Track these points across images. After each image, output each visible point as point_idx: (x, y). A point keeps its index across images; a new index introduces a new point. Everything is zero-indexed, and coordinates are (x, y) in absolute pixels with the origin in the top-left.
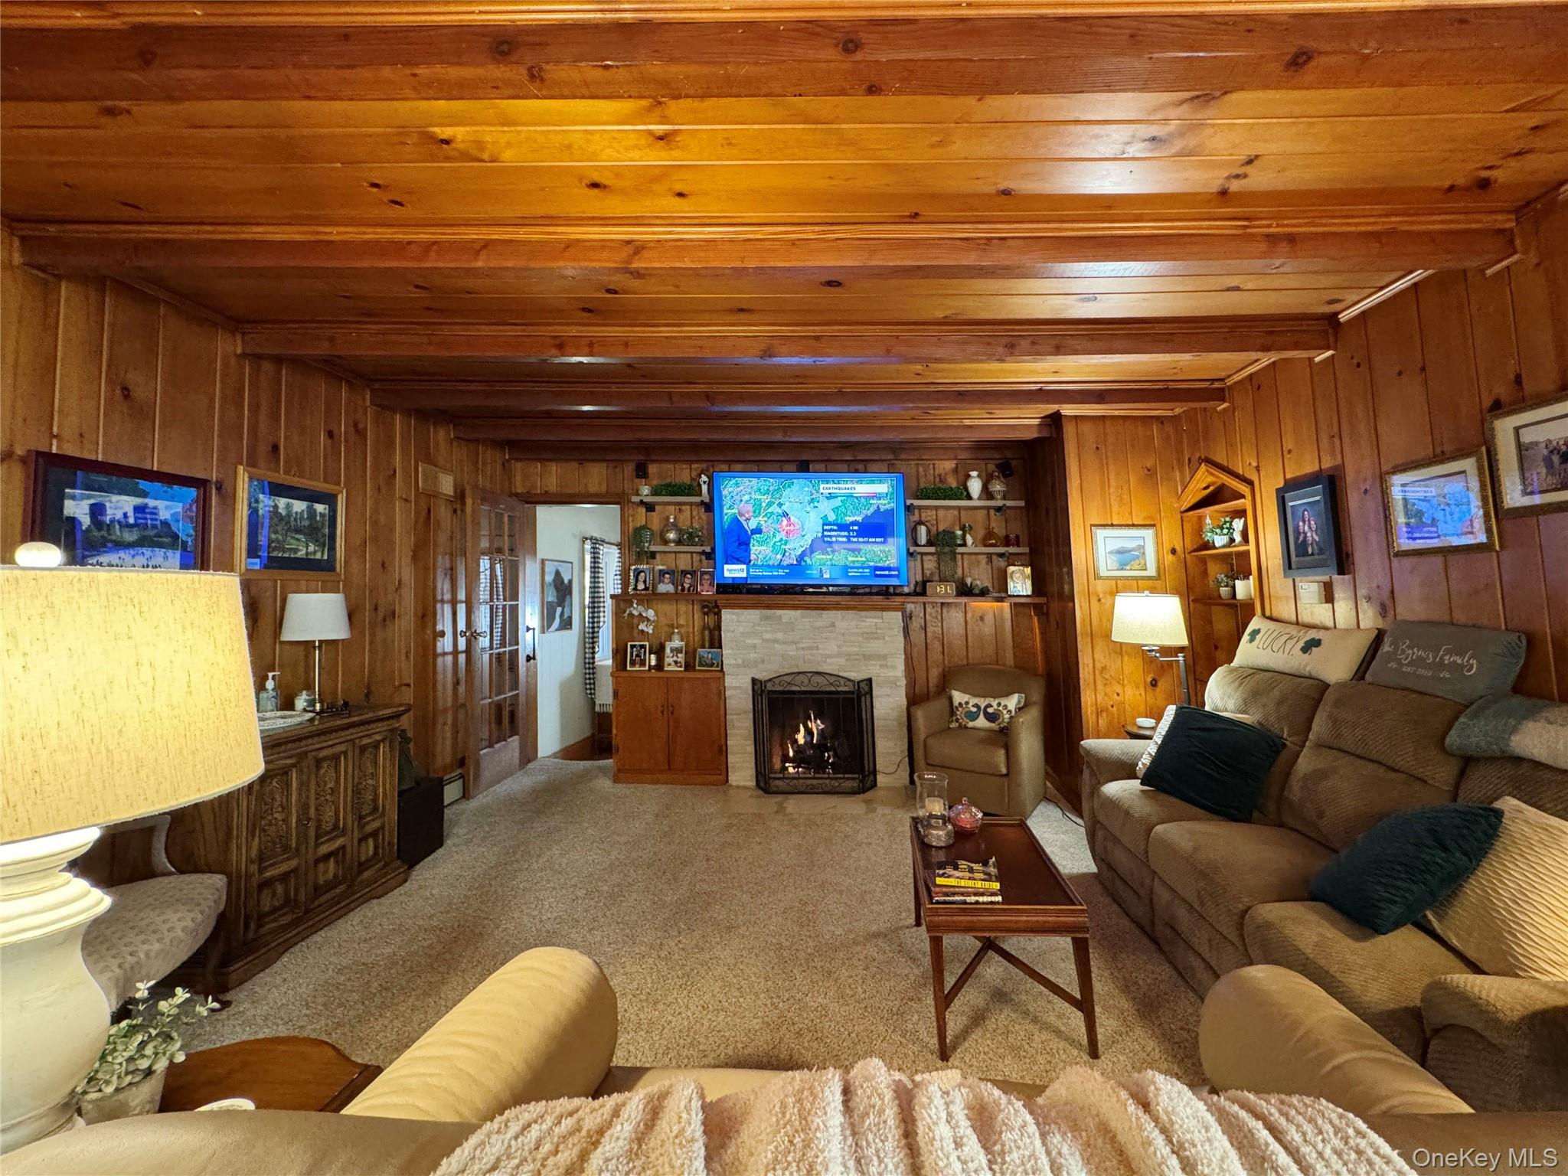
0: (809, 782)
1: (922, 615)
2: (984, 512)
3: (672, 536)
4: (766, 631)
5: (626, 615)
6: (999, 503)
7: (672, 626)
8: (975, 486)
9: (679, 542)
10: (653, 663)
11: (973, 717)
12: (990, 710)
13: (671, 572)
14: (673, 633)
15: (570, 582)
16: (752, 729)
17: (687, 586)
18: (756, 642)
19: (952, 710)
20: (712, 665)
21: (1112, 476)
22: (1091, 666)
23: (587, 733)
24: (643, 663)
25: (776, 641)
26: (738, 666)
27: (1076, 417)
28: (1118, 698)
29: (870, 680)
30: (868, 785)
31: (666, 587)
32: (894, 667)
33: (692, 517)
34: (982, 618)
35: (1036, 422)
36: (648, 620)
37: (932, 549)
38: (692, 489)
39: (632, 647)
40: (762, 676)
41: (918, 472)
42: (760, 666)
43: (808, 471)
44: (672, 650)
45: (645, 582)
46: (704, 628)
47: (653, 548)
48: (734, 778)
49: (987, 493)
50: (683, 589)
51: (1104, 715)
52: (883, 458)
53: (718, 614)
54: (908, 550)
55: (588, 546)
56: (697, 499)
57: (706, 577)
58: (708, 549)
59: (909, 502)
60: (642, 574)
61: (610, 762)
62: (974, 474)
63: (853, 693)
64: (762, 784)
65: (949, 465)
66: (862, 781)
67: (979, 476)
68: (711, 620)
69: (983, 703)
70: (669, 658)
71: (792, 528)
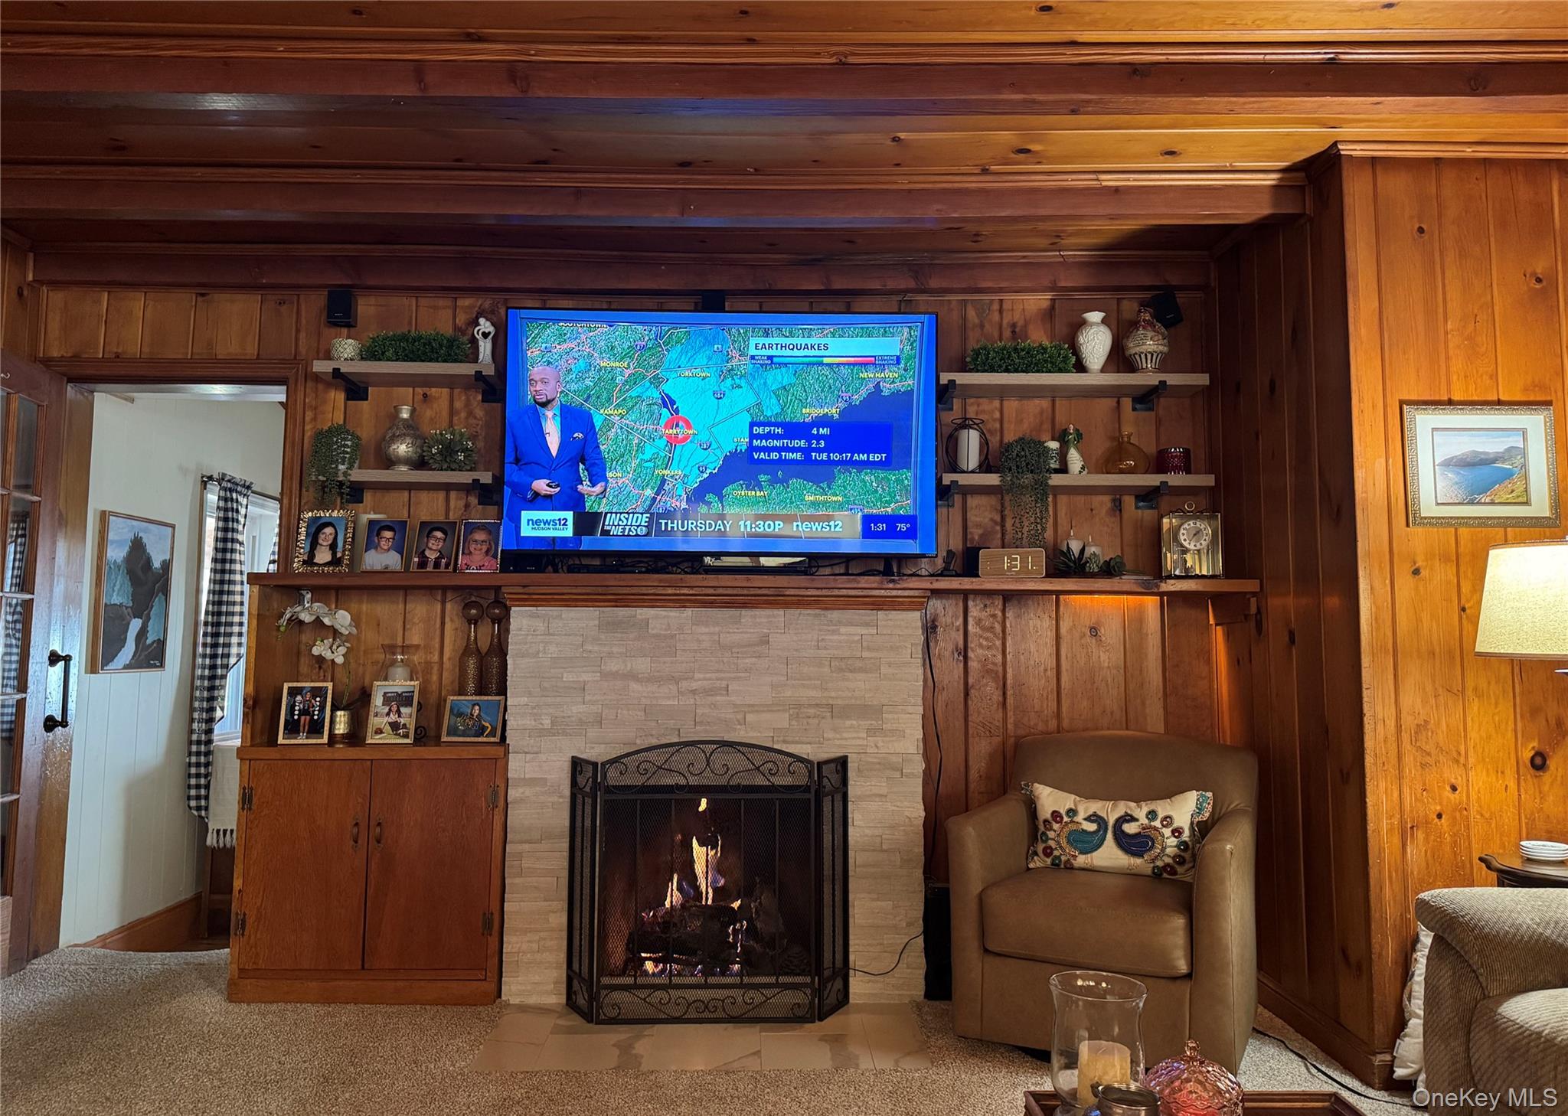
0: (691, 995)
1: (960, 622)
2: (1110, 403)
3: (403, 449)
4: (610, 655)
5: (284, 621)
6: (1148, 378)
7: (391, 649)
8: (1096, 343)
9: (420, 463)
10: (341, 728)
11: (1089, 843)
12: (1130, 828)
13: (398, 527)
14: (393, 663)
15: (167, 566)
16: (565, 874)
17: (432, 556)
18: (585, 677)
19: (1034, 827)
20: (481, 731)
21: (1454, 294)
22: (1391, 723)
23: (184, 891)
24: (316, 728)
25: (634, 676)
26: (542, 733)
27: (1374, 160)
28: (1452, 796)
29: (842, 763)
30: (831, 1000)
31: (382, 559)
32: (898, 734)
33: (452, 412)
34: (1094, 631)
35: (1271, 179)
36: (335, 633)
37: (993, 479)
38: (460, 348)
39: (293, 692)
40: (596, 753)
41: (964, 318)
42: (593, 732)
43: (722, 310)
44: (387, 700)
45: (333, 547)
46: (466, 652)
47: (358, 475)
48: (516, 988)
49: (1119, 358)
50: (423, 564)
51: (1420, 835)
52: (891, 285)
53: (502, 620)
54: (939, 480)
55: (212, 498)
56: (466, 369)
57: (480, 536)
58: (486, 478)
59: (945, 378)
60: (329, 530)
61: (221, 955)
62: (1095, 317)
63: (806, 789)
64: (581, 1001)
65: (1038, 301)
66: (819, 992)
67: (1104, 321)
68: (484, 635)
69: (1112, 812)
70: (379, 717)
71: (681, 431)
